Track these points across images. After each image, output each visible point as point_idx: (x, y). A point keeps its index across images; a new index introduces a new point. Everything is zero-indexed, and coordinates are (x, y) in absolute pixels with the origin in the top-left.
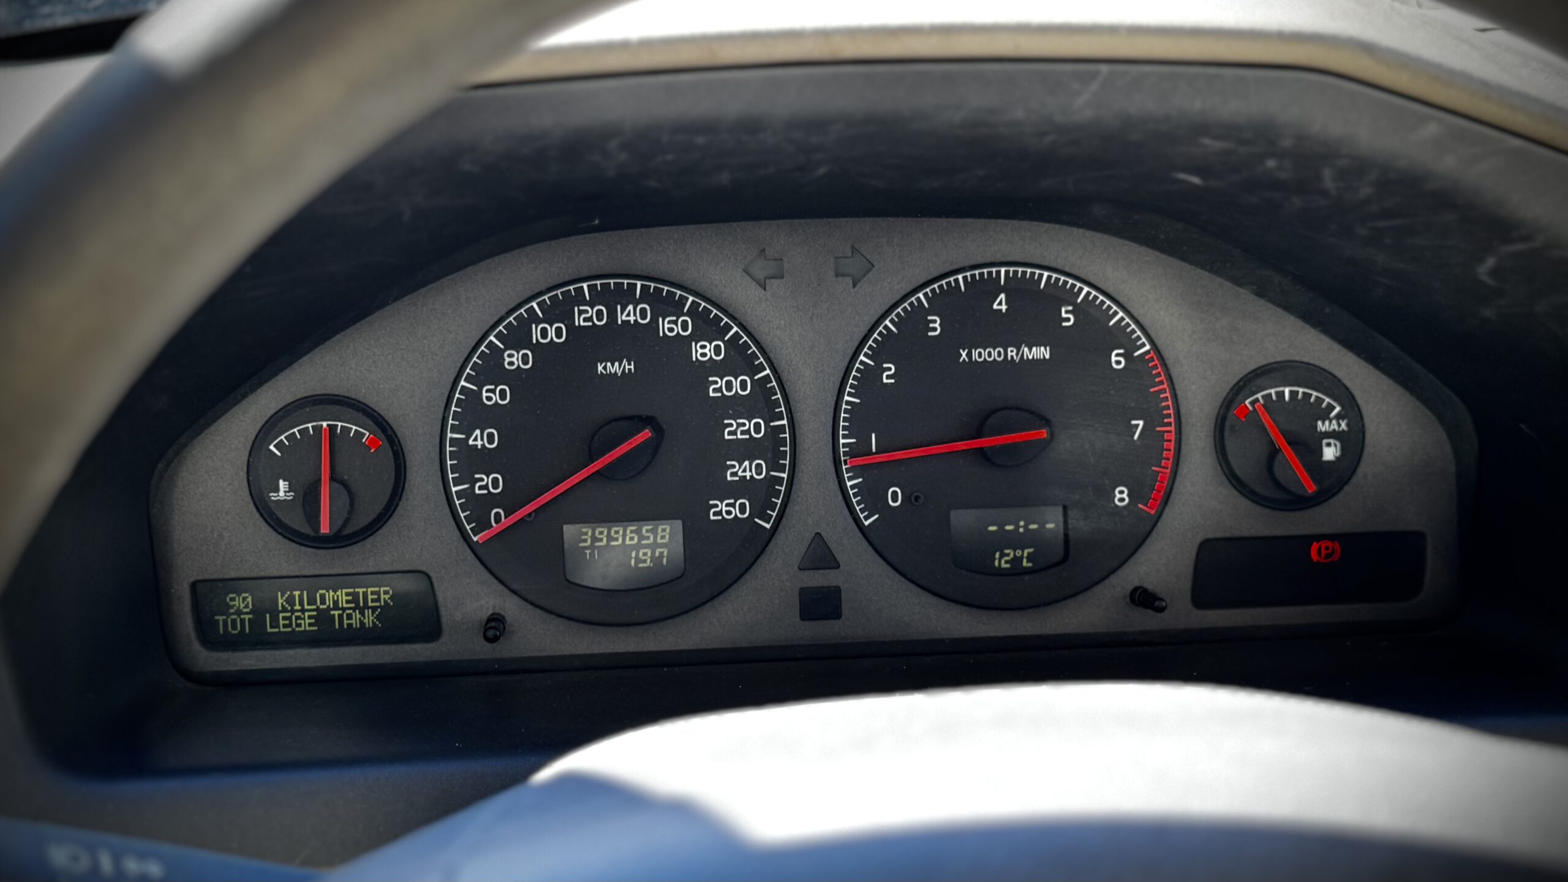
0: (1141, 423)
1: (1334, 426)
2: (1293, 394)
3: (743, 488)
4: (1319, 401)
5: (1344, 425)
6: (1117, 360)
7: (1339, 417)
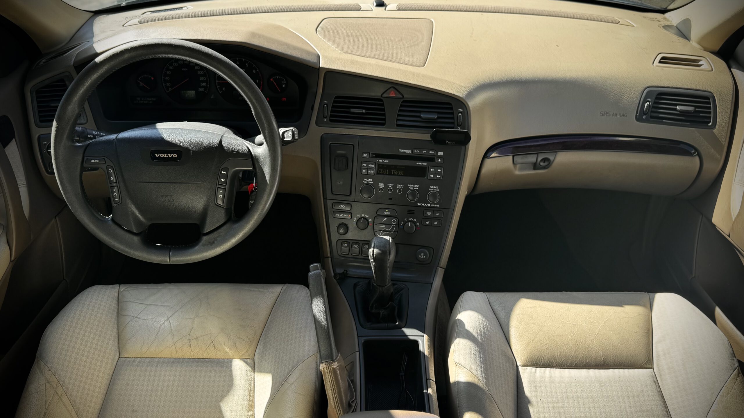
0: (258, 81)
1: (284, 82)
2: (278, 78)
3: (203, 87)
4: (282, 79)
5: (286, 82)
6: (254, 71)
7: (285, 81)
